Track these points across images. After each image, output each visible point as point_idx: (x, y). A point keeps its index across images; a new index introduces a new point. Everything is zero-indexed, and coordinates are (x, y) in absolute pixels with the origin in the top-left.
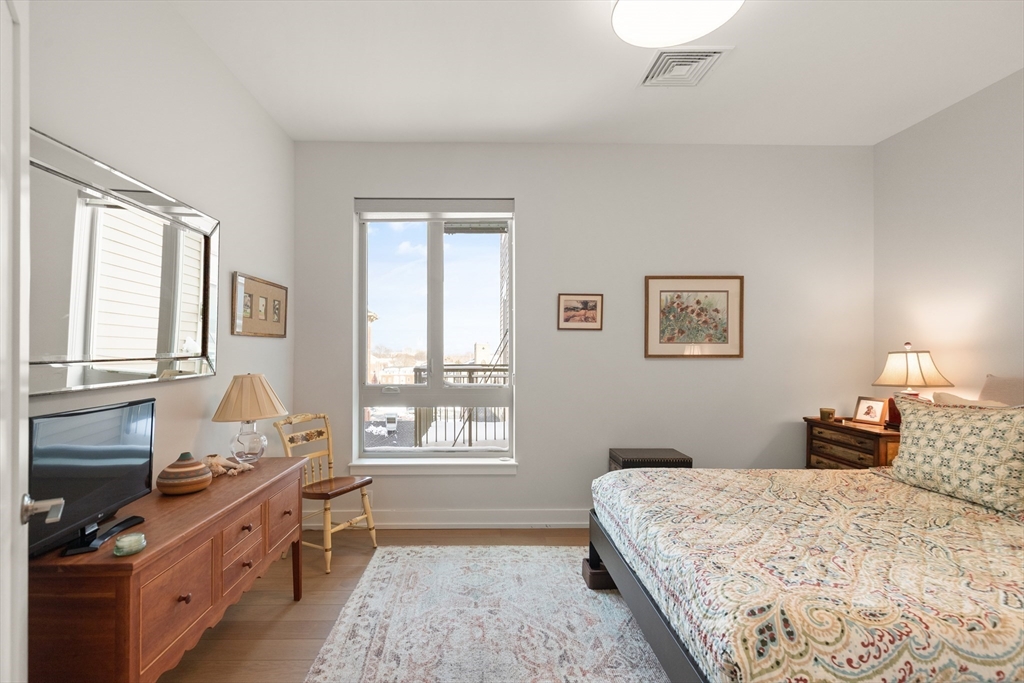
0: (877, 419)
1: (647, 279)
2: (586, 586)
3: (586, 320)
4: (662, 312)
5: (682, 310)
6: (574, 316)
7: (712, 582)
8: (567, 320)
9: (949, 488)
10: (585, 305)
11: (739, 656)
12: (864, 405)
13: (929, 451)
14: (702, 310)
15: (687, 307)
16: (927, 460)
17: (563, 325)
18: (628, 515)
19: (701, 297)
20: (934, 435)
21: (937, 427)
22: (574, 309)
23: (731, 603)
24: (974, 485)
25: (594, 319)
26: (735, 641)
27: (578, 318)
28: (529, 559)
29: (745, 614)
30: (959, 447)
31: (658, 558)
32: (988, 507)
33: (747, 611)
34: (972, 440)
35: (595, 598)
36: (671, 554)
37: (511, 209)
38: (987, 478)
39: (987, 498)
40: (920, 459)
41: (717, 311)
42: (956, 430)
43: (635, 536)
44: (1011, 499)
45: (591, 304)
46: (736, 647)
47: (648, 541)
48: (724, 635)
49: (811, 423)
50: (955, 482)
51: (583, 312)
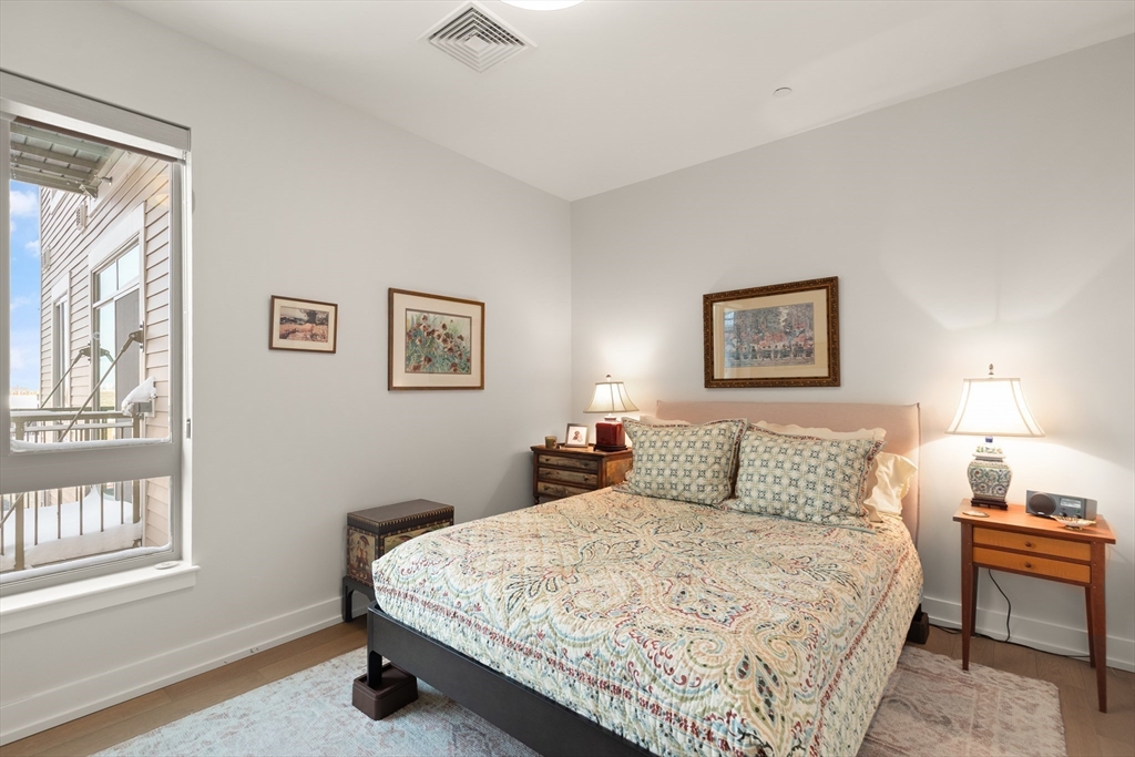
0: (583, 443)
1: (391, 292)
2: (368, 719)
3: (313, 337)
4: (408, 334)
5: (429, 334)
6: (294, 331)
7: (673, 653)
8: (283, 336)
9: (674, 493)
10: (312, 316)
11: (765, 733)
12: (573, 430)
13: (662, 465)
14: (448, 335)
15: (433, 331)
16: (661, 472)
17: (278, 342)
18: (476, 599)
19: (447, 320)
20: (663, 451)
21: (665, 444)
22: (295, 321)
23: (714, 671)
24: (694, 488)
25: (324, 338)
26: (749, 716)
27: (301, 335)
28: (253, 717)
29: (738, 678)
30: (682, 458)
31: (561, 646)
32: (701, 503)
33: (737, 674)
34: (690, 451)
35: (392, 731)
36: (588, 634)
37: (187, 146)
38: (701, 481)
39: (701, 496)
40: (655, 472)
41: (461, 338)
42: (678, 445)
43: (502, 625)
44: (715, 494)
45: (320, 316)
46: (753, 722)
47: (534, 627)
48: (729, 714)
49: (537, 451)
50: (681, 488)
51: (308, 326)
